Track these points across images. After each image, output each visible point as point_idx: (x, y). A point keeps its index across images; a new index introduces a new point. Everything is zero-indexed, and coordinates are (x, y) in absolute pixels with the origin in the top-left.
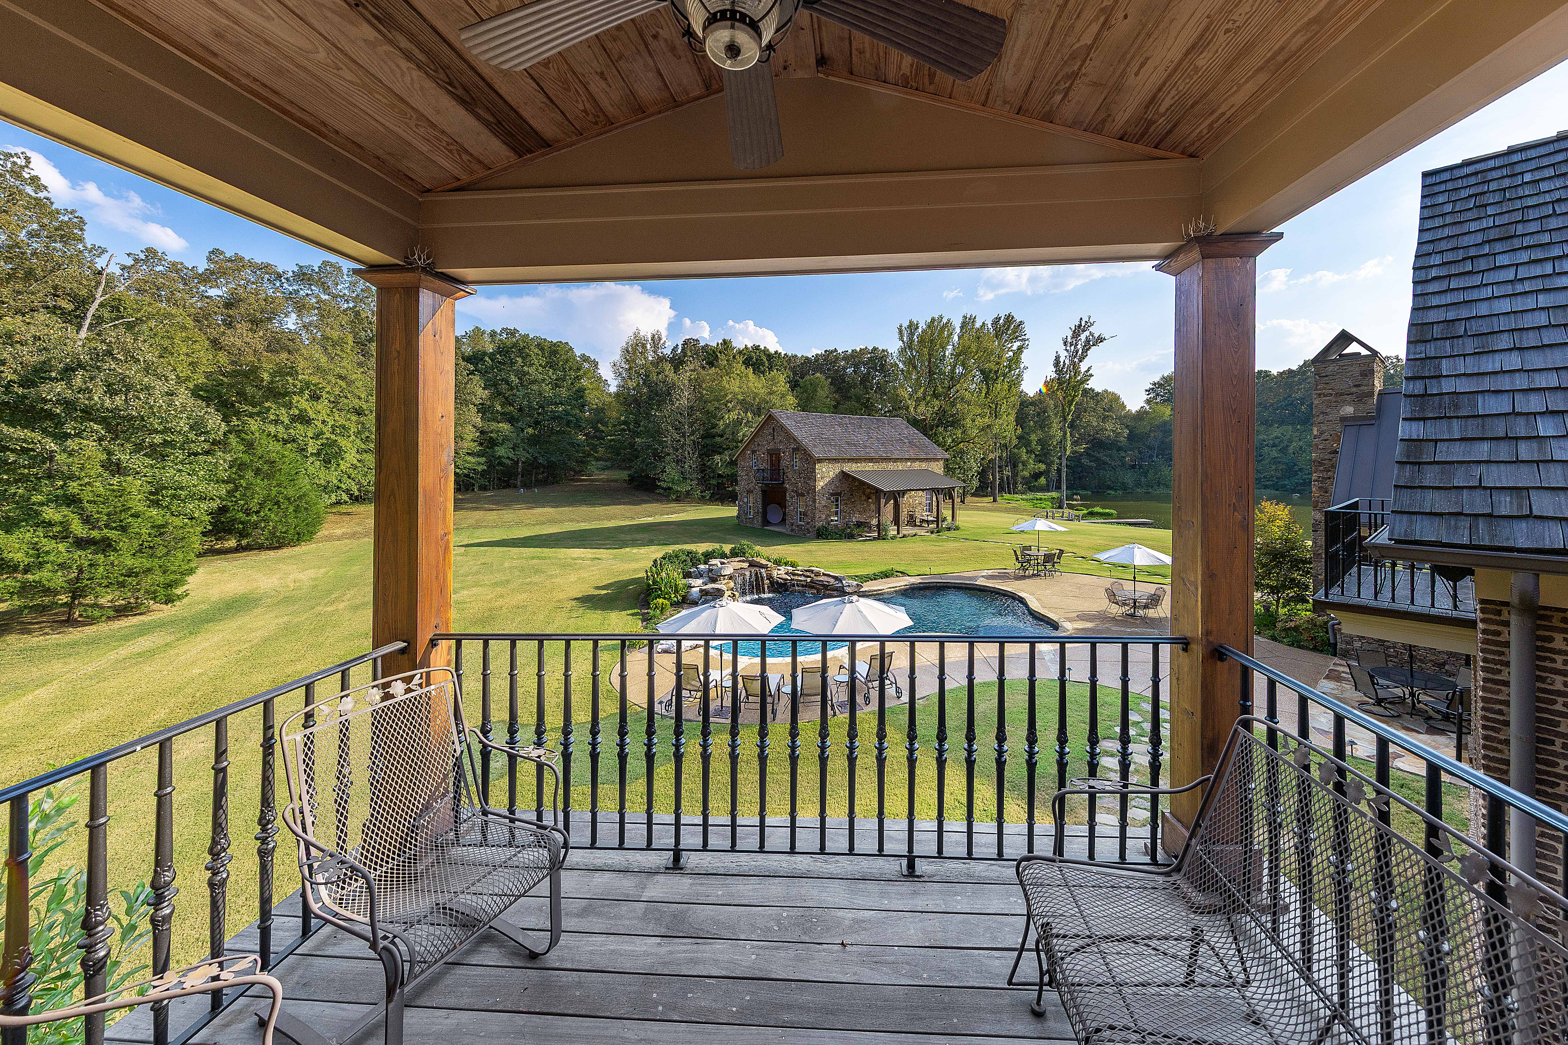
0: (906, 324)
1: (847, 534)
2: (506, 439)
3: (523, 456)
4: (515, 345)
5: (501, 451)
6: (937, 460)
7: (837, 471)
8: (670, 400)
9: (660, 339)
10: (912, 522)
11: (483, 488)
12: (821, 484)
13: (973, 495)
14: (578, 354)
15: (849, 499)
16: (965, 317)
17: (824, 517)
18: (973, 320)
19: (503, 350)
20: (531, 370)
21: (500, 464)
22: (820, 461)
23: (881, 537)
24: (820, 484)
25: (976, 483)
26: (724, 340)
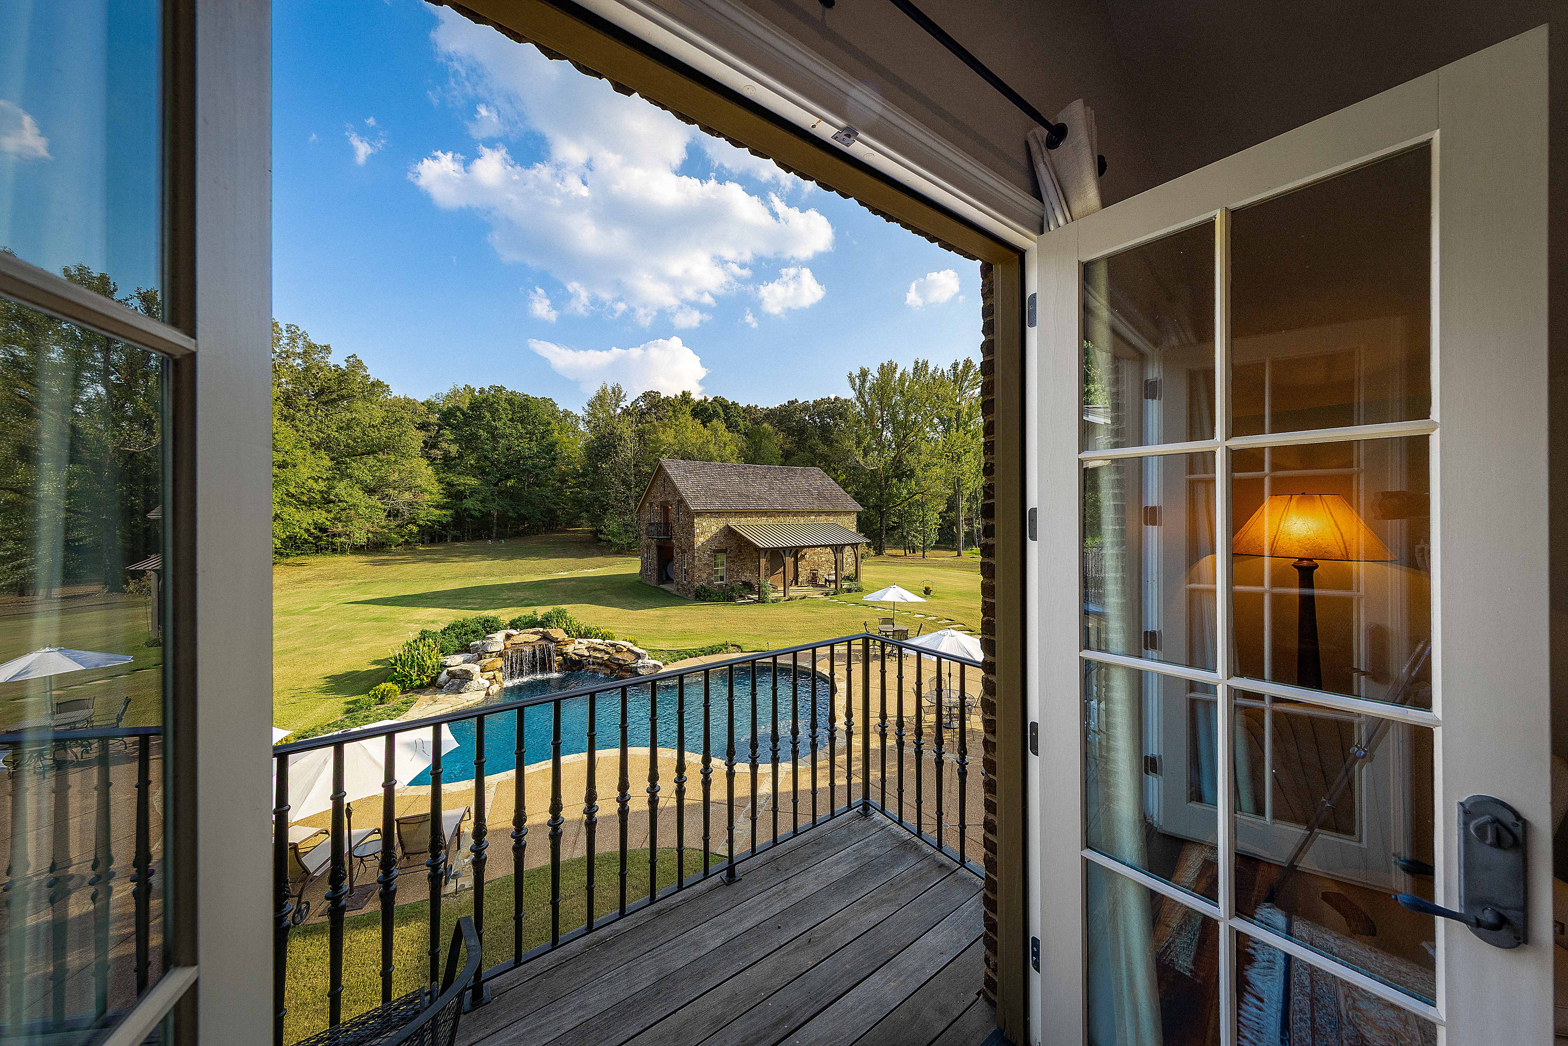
0: (856, 372)
1: (727, 596)
2: (474, 492)
3: (494, 508)
4: (484, 400)
5: (468, 503)
6: (848, 513)
7: (721, 526)
8: (616, 452)
9: (620, 392)
10: (813, 581)
11: (456, 539)
12: (701, 539)
13: (934, 548)
14: (561, 410)
15: (736, 557)
16: (917, 363)
17: (705, 576)
18: (925, 364)
19: (475, 406)
20: (498, 424)
21: (471, 516)
22: (699, 514)
23: (761, 601)
24: (699, 541)
25: (934, 537)
26: (683, 392)
